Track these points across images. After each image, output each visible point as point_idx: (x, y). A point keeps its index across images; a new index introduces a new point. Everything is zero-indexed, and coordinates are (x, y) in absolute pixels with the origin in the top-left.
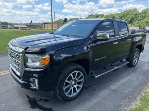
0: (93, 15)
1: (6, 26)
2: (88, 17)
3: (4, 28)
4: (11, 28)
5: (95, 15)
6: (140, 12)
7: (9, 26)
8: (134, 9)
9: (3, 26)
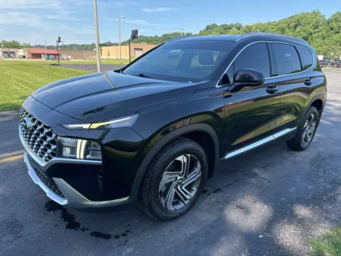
0: (217, 26)
1: (13, 53)
2: (205, 31)
3: (9, 57)
4: (24, 57)
5: (222, 26)
6: (327, 18)
7: (21, 52)
8: (314, 12)
9: (6, 52)
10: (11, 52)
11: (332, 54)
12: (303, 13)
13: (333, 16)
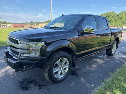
1: (6, 26)
4: (10, 27)
6: (117, 14)
7: (9, 25)
8: (112, 12)
10: (5, 25)
11: (120, 26)
12: (109, 12)
13: (119, 13)
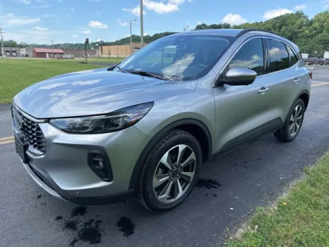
0: (206, 26)
1: (15, 52)
3: (11, 55)
4: (27, 56)
6: (310, 19)
7: (23, 51)
8: (298, 13)
9: (9, 51)
10: (12, 51)
11: (316, 52)
12: (288, 14)
13: (315, 17)
